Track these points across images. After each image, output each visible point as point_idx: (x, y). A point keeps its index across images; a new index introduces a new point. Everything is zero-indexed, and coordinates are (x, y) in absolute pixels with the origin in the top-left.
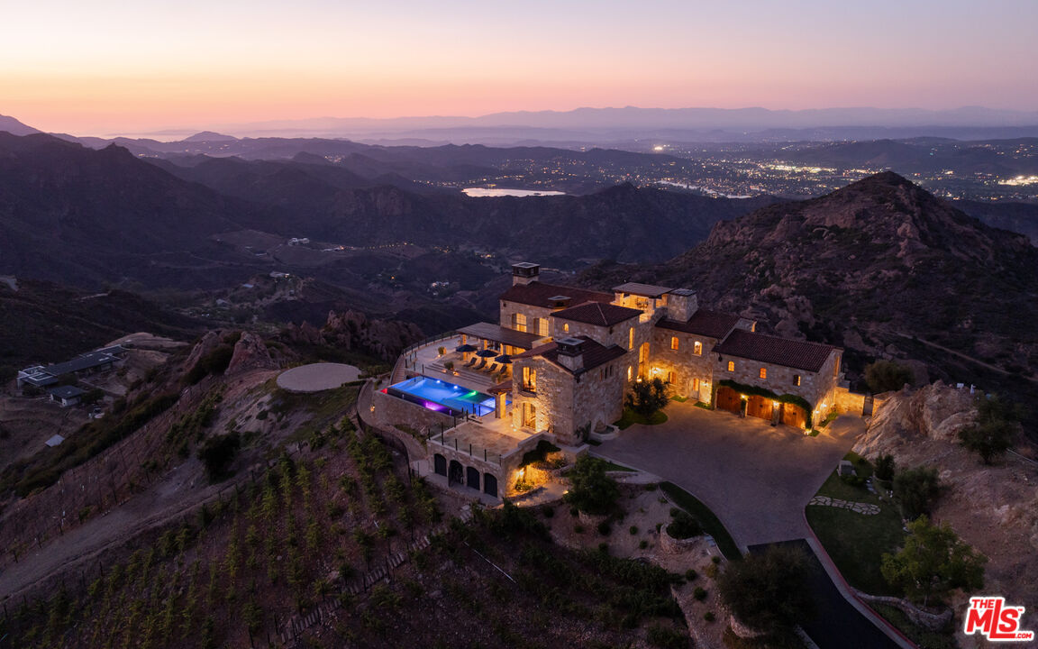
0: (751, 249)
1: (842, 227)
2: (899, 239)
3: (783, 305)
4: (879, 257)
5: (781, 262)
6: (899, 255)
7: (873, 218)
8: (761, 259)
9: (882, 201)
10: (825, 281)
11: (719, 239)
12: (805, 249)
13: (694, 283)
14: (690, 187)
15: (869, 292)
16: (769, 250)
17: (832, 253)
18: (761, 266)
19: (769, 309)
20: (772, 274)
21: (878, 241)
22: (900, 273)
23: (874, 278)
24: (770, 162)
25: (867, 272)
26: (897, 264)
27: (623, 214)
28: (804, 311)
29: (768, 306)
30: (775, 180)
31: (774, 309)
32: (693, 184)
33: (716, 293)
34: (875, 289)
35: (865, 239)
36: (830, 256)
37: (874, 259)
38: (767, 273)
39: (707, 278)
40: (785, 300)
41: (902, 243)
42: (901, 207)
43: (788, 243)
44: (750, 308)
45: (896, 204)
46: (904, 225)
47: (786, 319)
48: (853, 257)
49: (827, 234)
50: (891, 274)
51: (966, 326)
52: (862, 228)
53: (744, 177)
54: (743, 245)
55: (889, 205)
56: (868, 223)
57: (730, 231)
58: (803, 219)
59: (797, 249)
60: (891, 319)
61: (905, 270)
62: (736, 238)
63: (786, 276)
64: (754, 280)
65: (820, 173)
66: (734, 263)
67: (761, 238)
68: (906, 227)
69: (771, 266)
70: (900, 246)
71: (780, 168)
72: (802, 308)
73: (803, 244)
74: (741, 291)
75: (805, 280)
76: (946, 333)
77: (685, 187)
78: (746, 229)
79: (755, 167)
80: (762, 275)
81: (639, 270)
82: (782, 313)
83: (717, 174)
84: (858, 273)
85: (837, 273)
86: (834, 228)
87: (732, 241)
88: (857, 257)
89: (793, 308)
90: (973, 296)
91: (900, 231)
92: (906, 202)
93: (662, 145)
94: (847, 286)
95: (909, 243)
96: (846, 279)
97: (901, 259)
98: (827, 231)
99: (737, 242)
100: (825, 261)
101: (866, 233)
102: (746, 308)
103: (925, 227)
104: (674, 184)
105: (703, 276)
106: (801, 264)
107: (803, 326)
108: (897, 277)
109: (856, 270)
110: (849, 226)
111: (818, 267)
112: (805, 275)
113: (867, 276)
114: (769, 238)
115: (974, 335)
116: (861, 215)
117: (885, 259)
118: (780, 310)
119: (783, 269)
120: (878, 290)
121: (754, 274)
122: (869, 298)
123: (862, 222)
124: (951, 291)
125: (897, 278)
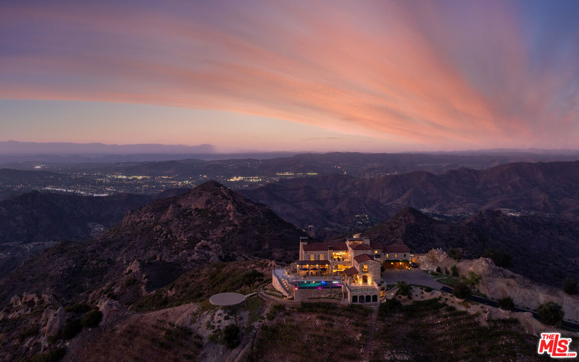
0: (156, 224)
1: (200, 208)
2: (228, 212)
3: (210, 249)
4: (222, 221)
5: (175, 229)
6: (231, 219)
7: (214, 203)
8: (163, 229)
9: (215, 194)
10: (201, 236)
11: (132, 221)
12: (185, 221)
13: (128, 247)
14: (68, 191)
15: (223, 238)
16: (167, 223)
17: (200, 222)
18: (165, 232)
19: (204, 252)
20: (172, 236)
21: (219, 214)
22: (234, 228)
23: (223, 232)
24: (113, 174)
25: (219, 229)
26: (231, 223)
27: (35, 211)
28: (219, 251)
29: (203, 251)
30: (119, 184)
31: (207, 252)
32: (69, 189)
33: (143, 251)
34: (225, 237)
35: (213, 213)
36: (200, 223)
37: (220, 222)
38: (169, 236)
39: (135, 243)
40: (211, 247)
41: (230, 214)
42: (224, 197)
43: (176, 219)
44: (196, 253)
45: (223, 196)
46: (229, 205)
47: (213, 256)
48: (210, 222)
49: (194, 213)
50: (230, 228)
51: (267, 247)
52: (210, 208)
53: (101, 183)
54: (150, 222)
55: (220, 196)
56: (212, 206)
57: (138, 216)
58: (180, 206)
59: (181, 222)
60: (236, 249)
61: (236, 226)
62: (143, 219)
63: (180, 236)
64: (163, 241)
65: (143, 179)
66: (148, 233)
67: (160, 218)
68: (230, 206)
69: (170, 232)
70: (229, 215)
71: (120, 177)
72: (218, 249)
73: (184, 218)
74: (157, 248)
75: (191, 237)
76: (260, 252)
77: (65, 190)
78: (148, 214)
79: (106, 177)
80: (166, 237)
81: (89, 244)
82: (211, 253)
83: (83, 182)
84: (215, 230)
85: (205, 231)
86: (196, 209)
87: (141, 221)
88: (213, 222)
89: (215, 250)
90: (266, 234)
91: (228, 208)
92: (226, 194)
93: (39, 165)
94: (212, 237)
95: (234, 213)
96: (210, 233)
97: (232, 221)
98: (194, 211)
99: (144, 221)
100: (198, 226)
101: (213, 211)
102: (194, 254)
103: (236, 206)
104: (57, 189)
105: (132, 243)
106: (186, 230)
107: (220, 257)
108: (233, 229)
109: (214, 228)
110: (203, 208)
111: (195, 229)
112: (190, 234)
113: (220, 231)
114: (163, 218)
115: (270, 251)
116: (208, 202)
117: (225, 222)
118: (209, 252)
119: (177, 233)
120: (226, 237)
121: (162, 238)
122: (224, 241)
123: (209, 206)
124: (257, 233)
125: (233, 231)
